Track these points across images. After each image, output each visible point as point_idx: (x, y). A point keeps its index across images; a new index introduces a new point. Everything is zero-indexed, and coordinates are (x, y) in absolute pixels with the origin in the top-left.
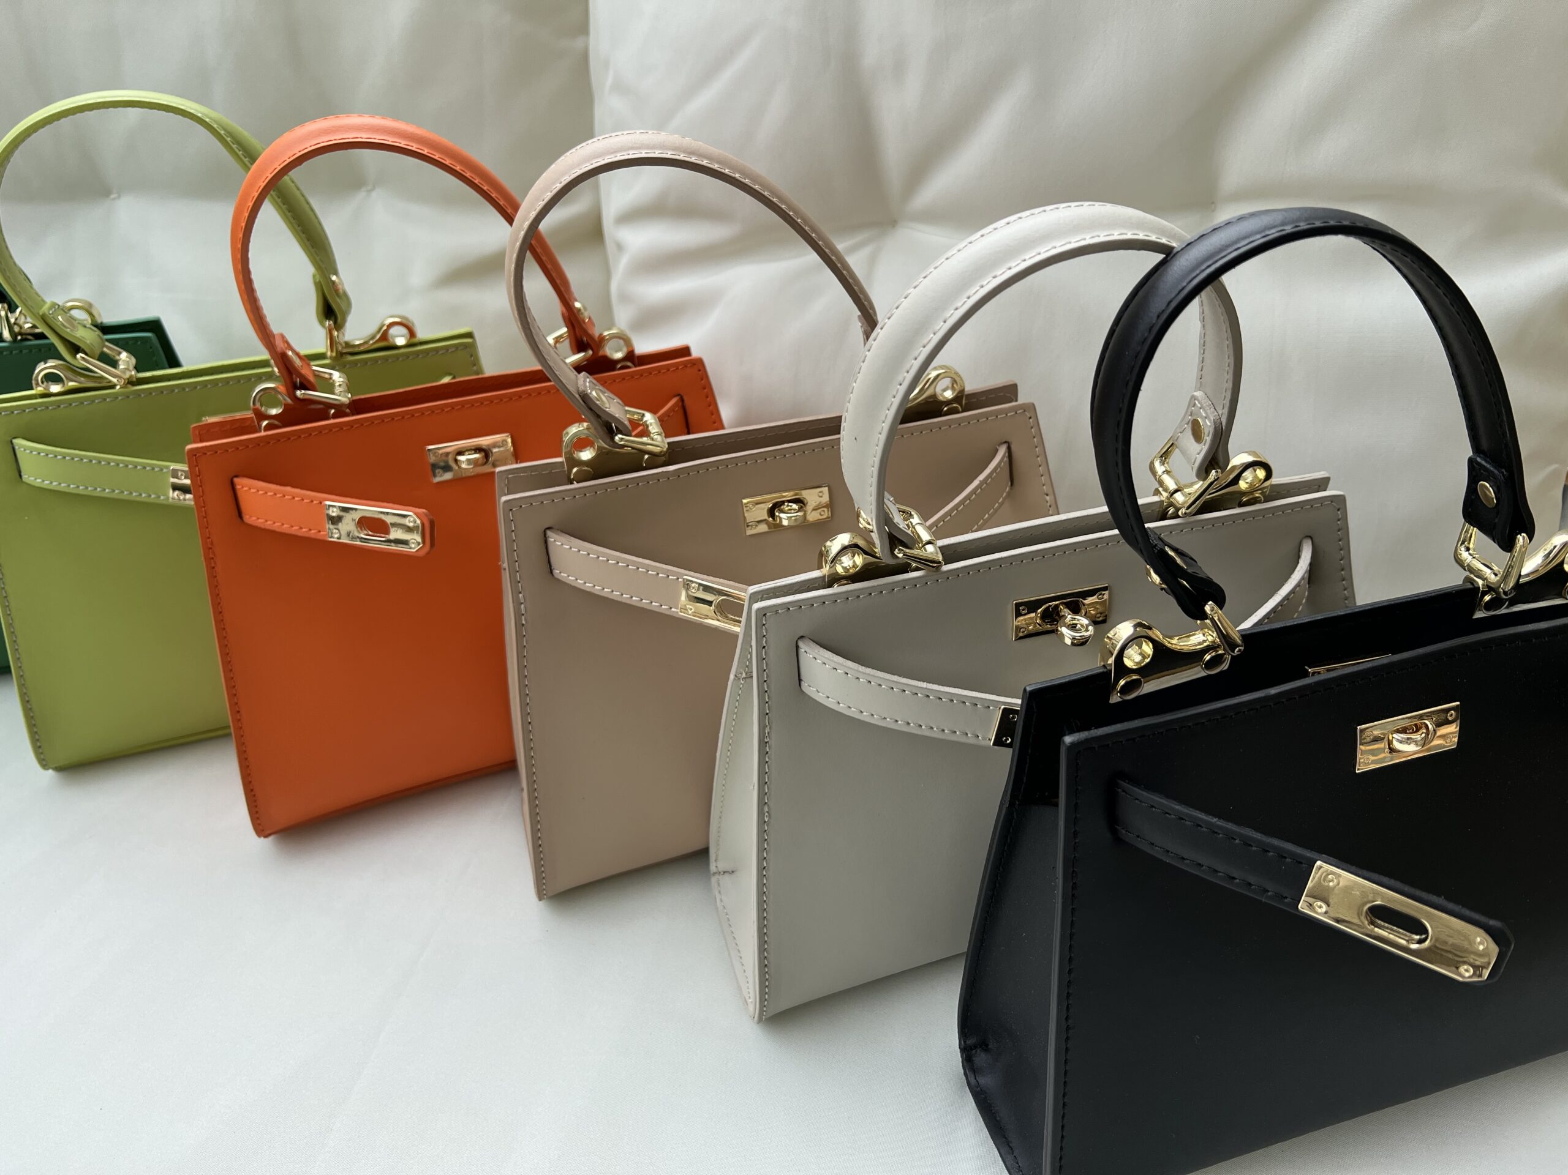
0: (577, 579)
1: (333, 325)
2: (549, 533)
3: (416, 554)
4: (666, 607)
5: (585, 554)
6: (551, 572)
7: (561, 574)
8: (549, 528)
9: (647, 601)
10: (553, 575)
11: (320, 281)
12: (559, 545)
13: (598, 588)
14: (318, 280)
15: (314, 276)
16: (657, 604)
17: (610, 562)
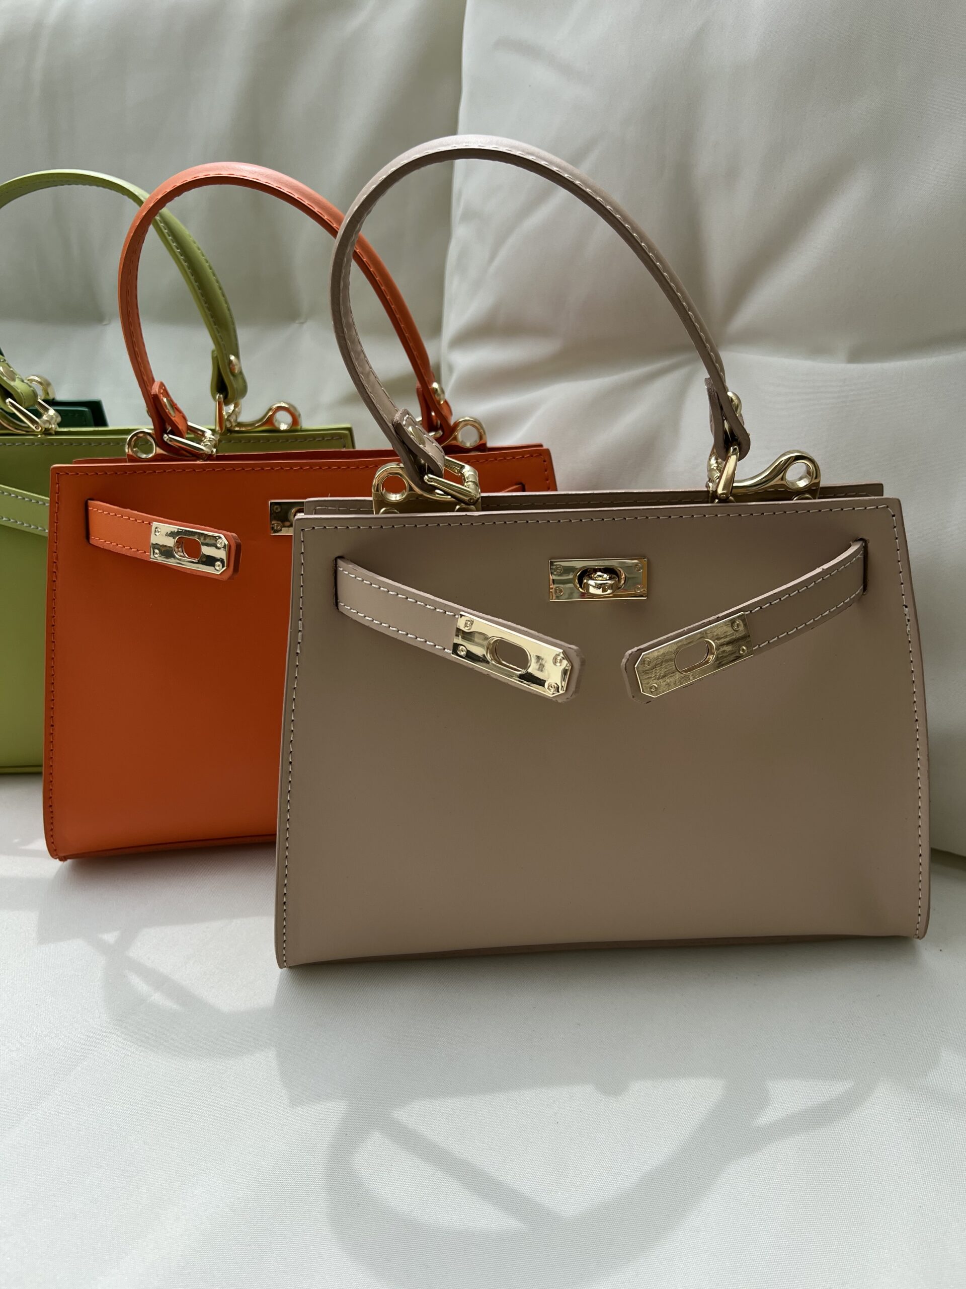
0: (358, 613)
1: (222, 400)
2: (340, 562)
3: (220, 578)
4: (440, 647)
5: (368, 584)
6: (337, 604)
7: (346, 608)
8: (341, 557)
9: (422, 640)
10: (338, 609)
11: (216, 357)
12: (346, 574)
13: (376, 622)
14: (215, 355)
15: (213, 352)
16: (431, 643)
17: (390, 593)
